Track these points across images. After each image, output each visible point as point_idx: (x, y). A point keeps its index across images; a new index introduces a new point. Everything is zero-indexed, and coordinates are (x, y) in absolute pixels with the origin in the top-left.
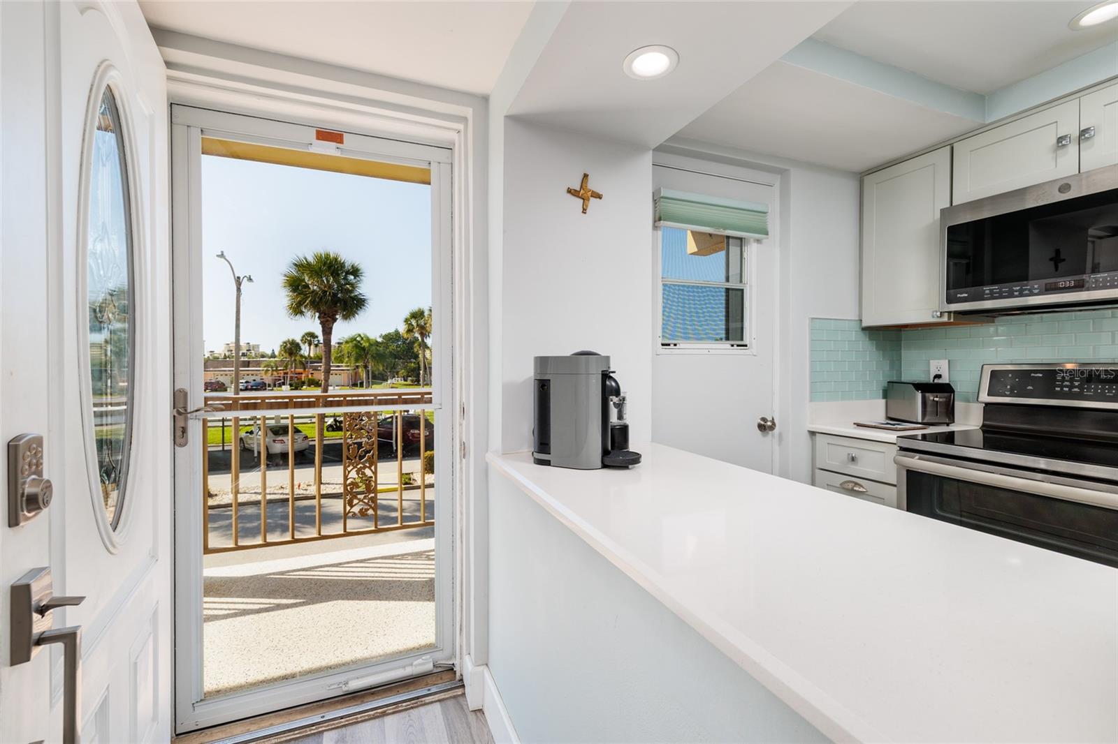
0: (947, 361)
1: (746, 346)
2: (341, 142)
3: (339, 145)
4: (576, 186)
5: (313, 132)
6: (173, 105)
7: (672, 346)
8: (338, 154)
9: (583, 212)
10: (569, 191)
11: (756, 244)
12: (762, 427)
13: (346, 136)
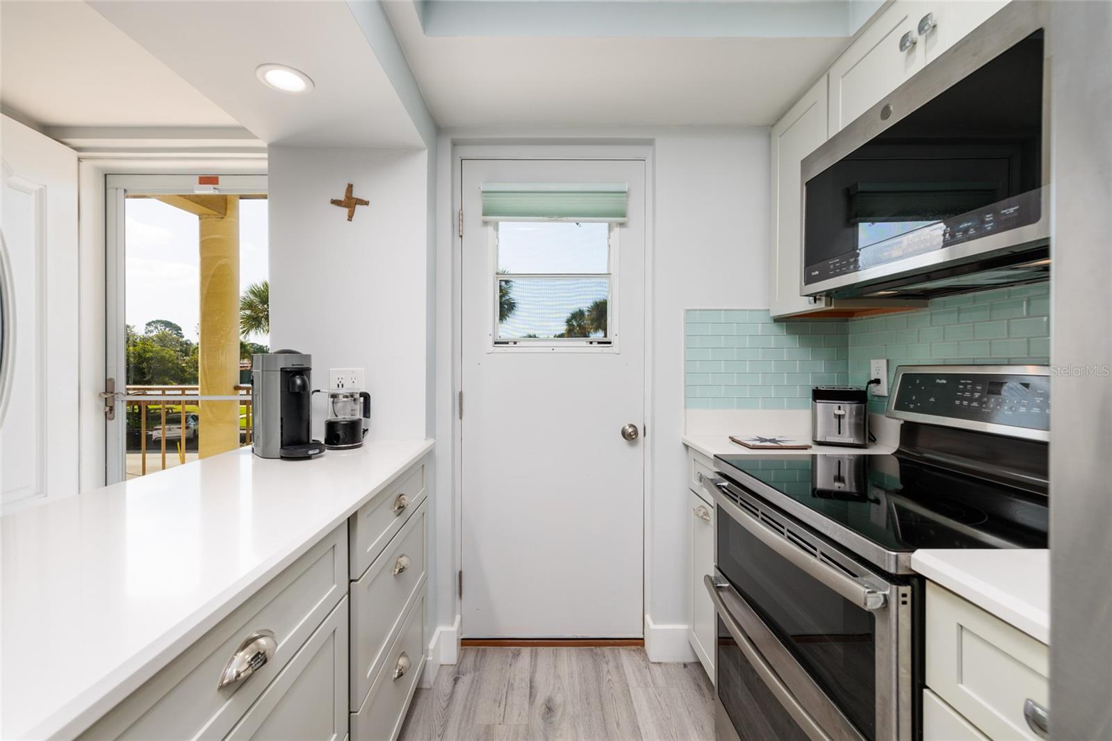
0: (885, 361)
1: (610, 343)
2: (217, 183)
3: (216, 186)
4: (341, 196)
5: (197, 179)
6: (108, 176)
7: (511, 344)
8: (217, 193)
9: (348, 220)
10: (334, 202)
11: (618, 229)
12: (630, 436)
13: (221, 178)
